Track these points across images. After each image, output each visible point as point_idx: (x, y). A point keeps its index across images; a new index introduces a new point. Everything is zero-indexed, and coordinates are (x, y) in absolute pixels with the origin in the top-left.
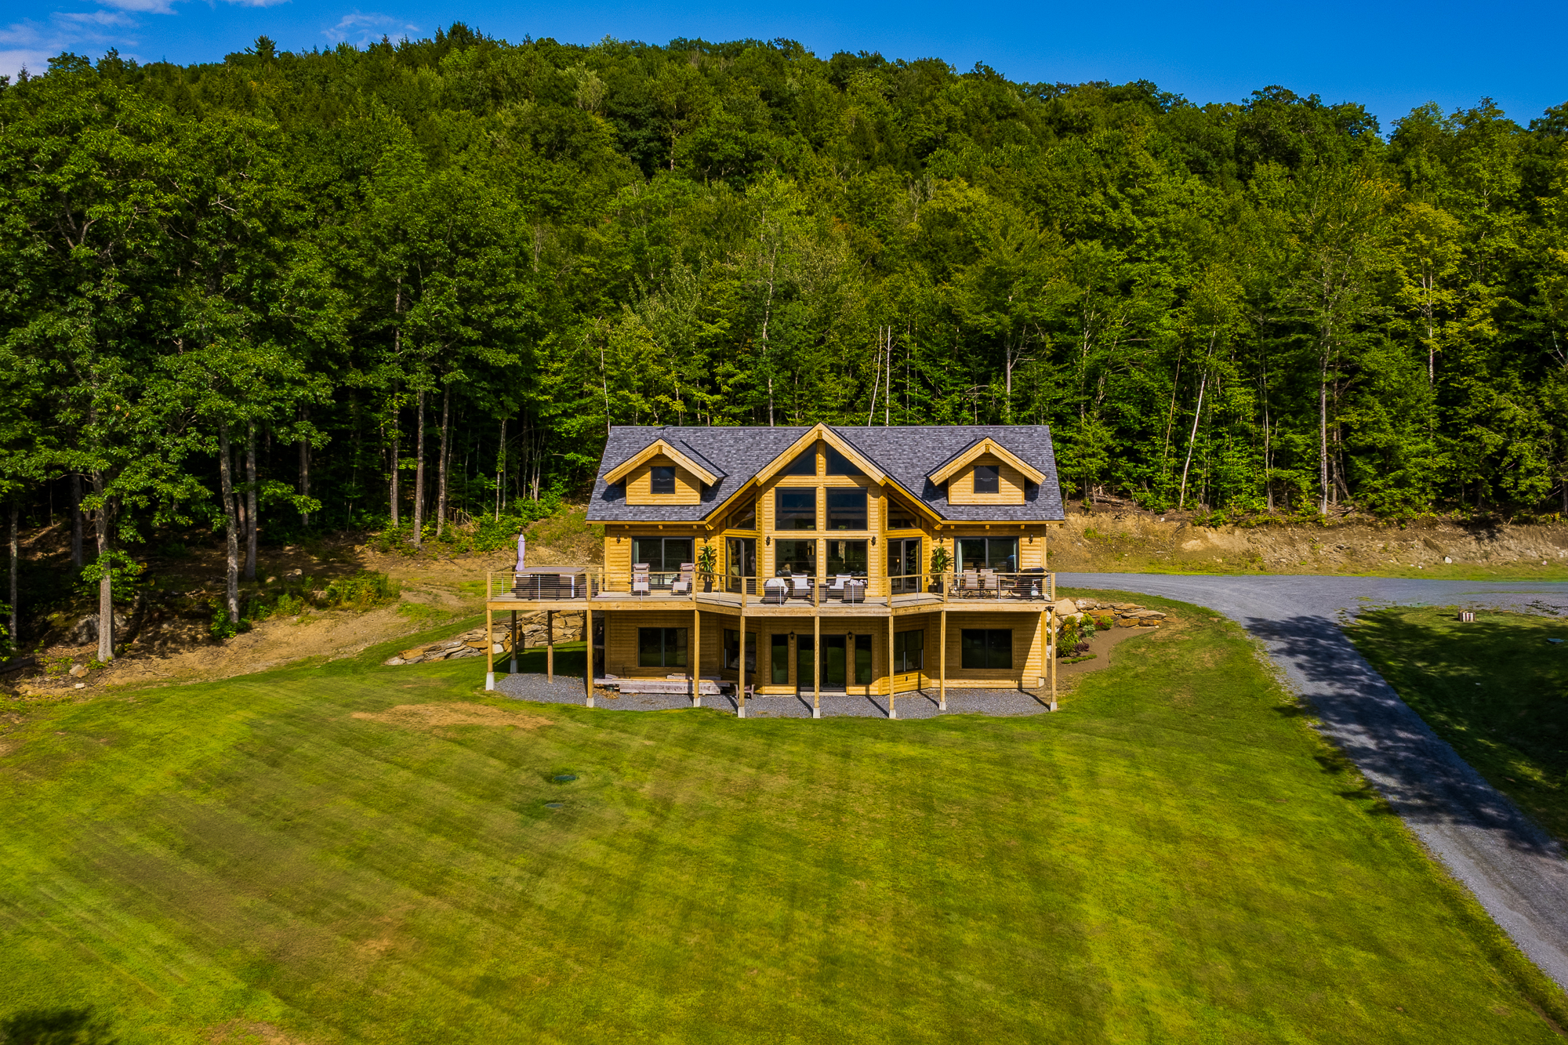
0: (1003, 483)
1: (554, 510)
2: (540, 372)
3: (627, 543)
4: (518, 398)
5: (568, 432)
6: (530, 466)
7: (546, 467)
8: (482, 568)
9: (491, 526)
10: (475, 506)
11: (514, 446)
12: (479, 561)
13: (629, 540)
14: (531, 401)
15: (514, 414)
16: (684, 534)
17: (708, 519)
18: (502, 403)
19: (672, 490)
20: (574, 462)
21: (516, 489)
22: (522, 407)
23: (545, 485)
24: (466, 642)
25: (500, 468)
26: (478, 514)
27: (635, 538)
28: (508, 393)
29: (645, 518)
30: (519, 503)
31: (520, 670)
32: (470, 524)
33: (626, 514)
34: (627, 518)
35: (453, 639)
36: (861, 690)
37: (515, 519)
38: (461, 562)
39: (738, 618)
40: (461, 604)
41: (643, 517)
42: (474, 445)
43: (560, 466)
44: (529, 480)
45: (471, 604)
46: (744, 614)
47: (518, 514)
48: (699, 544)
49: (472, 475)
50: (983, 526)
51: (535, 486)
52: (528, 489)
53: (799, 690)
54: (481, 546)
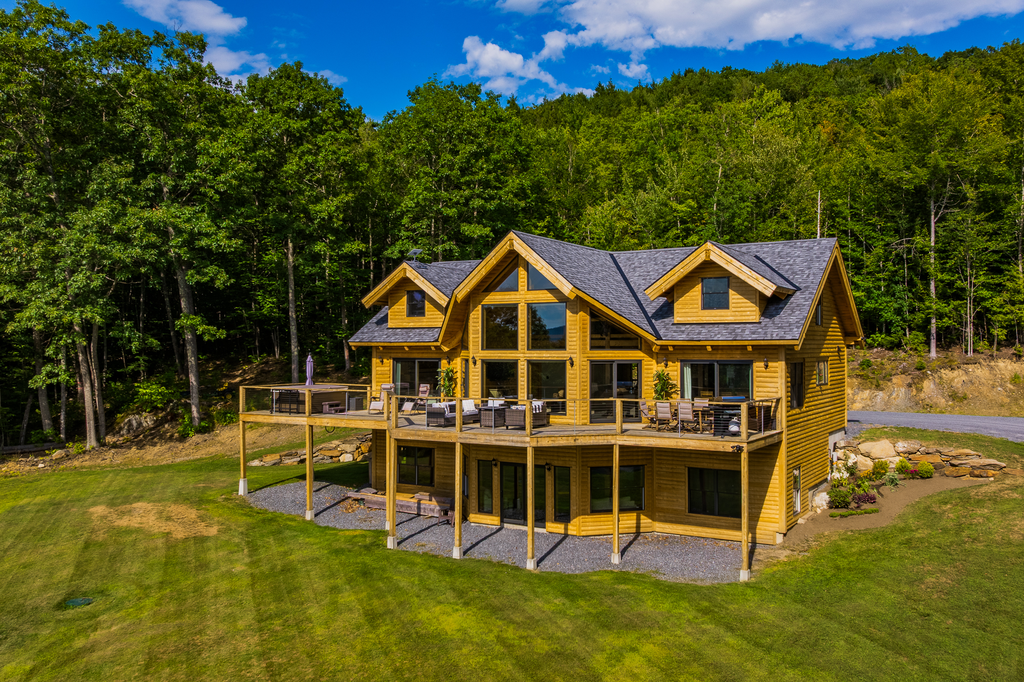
0: (734, 297)
3: (388, 365)
13: (392, 361)
16: (432, 357)
17: (440, 340)
24: (320, 450)
27: (396, 360)
33: (382, 336)
36: (559, 528)
41: (392, 339)
48: (444, 365)
50: (704, 347)
53: (502, 521)
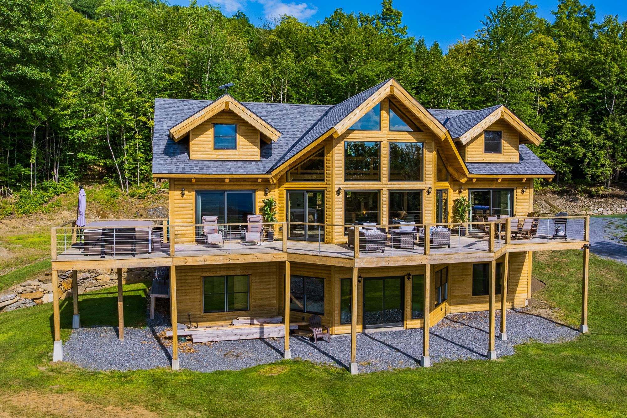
1: (70, 188)
2: (61, 96)
3: (191, 196)
4: (46, 112)
5: (79, 139)
6: (53, 161)
7: (63, 162)
8: (24, 225)
9: (28, 198)
10: (15, 185)
11: (41, 146)
12: (21, 221)
13: (193, 193)
14: (55, 114)
15: (44, 123)
16: (246, 188)
17: (274, 173)
18: (34, 114)
19: (235, 147)
20: (83, 159)
21: (44, 175)
22: (49, 118)
23: (63, 173)
24: (20, 294)
25: (33, 161)
26: (17, 189)
27: (198, 192)
28: (38, 108)
29: (212, 171)
30: (46, 183)
31: (84, 324)
32: (13, 197)
33: (192, 168)
34: (194, 172)
35: (6, 292)
36: (416, 324)
37: (45, 194)
38: (7, 222)
39: (350, 270)
40: (11, 255)
41: (210, 171)
42: (13, 145)
43: (72, 160)
44: (52, 169)
45: (20, 255)
46: (357, 265)
47: (46, 189)
48: (260, 198)
49: (12, 165)
51: (56, 173)
52: (51, 176)
53: (364, 328)
54: (21, 210)
